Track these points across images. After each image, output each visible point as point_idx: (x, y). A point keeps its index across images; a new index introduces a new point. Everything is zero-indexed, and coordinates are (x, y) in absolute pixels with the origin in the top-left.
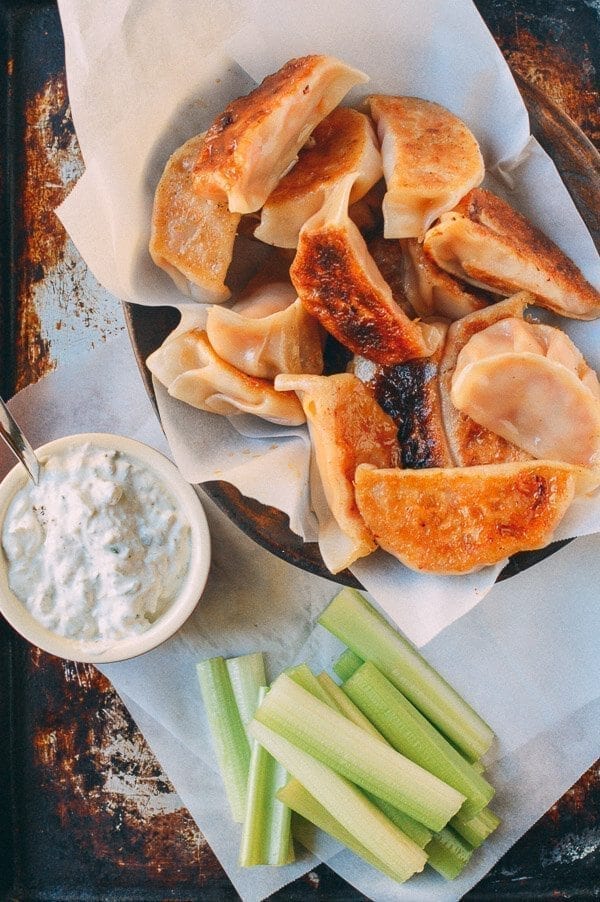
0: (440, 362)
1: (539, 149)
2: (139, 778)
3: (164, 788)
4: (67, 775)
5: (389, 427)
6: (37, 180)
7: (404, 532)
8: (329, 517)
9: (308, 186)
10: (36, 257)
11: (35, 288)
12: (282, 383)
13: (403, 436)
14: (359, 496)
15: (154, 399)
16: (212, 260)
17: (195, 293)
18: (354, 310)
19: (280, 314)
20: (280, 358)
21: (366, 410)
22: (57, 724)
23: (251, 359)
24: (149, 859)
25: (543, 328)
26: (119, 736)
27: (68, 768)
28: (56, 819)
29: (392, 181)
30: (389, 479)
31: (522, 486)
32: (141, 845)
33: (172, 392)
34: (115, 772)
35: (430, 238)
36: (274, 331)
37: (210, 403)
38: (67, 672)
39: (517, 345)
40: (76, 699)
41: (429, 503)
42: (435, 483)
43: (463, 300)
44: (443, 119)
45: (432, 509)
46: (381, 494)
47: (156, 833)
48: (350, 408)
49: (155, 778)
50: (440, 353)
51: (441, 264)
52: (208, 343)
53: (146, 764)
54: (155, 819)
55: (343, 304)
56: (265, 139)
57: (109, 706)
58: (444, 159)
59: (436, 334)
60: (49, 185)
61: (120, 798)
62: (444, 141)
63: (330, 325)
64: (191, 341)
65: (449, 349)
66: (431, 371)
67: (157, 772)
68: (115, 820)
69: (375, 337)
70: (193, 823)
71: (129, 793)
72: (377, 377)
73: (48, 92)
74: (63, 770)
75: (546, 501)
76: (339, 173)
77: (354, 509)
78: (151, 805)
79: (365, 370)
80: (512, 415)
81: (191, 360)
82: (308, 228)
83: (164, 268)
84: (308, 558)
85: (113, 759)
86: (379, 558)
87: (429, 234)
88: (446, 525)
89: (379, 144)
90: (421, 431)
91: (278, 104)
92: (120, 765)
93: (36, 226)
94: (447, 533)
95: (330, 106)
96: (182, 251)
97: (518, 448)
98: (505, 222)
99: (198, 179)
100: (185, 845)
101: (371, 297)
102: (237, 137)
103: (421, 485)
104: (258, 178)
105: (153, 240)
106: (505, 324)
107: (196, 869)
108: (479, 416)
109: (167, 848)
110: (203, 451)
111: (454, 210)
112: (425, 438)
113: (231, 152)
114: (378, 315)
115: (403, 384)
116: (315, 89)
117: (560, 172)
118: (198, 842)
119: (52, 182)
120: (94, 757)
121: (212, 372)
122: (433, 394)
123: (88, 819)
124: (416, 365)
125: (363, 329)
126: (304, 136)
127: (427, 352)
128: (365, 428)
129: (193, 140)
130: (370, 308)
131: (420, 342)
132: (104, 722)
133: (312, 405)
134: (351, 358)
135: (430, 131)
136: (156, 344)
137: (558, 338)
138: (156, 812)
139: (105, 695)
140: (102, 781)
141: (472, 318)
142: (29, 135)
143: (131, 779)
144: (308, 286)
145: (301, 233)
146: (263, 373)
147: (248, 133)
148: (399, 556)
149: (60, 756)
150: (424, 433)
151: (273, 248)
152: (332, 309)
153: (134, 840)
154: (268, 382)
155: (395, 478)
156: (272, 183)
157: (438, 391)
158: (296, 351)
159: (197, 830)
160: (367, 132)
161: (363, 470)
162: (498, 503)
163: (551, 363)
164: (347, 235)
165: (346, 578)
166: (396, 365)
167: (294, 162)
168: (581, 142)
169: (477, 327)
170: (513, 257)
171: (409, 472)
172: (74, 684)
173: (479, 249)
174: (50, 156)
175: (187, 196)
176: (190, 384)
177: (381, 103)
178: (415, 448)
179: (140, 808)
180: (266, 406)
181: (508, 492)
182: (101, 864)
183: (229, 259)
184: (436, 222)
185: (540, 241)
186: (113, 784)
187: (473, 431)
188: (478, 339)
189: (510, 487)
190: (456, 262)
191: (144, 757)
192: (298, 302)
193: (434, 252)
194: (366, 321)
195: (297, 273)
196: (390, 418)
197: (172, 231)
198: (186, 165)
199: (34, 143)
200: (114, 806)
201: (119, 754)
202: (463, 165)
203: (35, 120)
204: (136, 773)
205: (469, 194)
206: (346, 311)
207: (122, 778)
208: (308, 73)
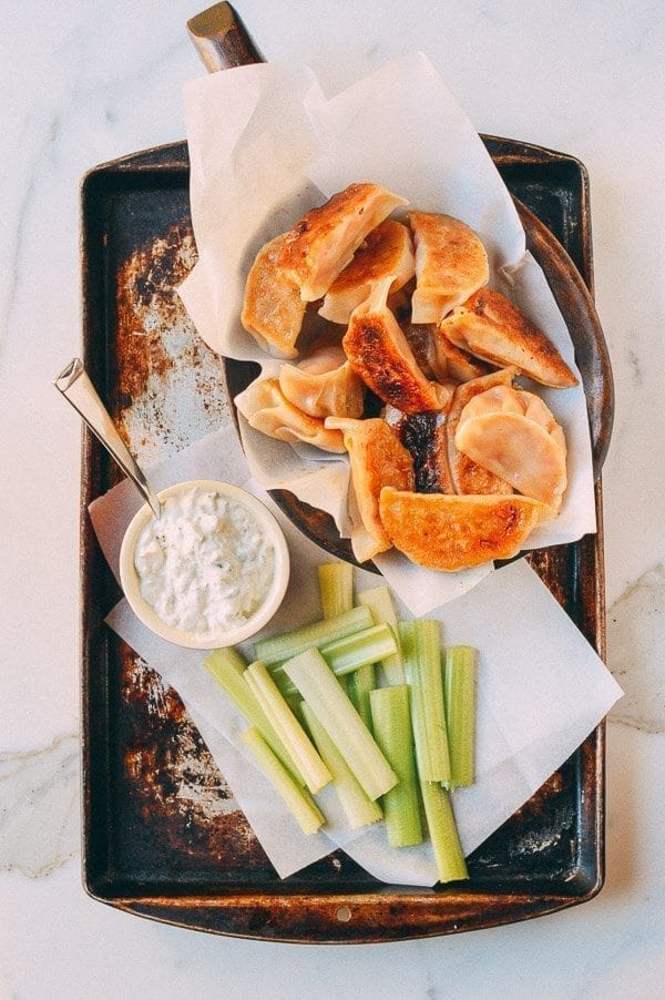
0: (448, 413)
1: (532, 260)
2: (204, 788)
3: (223, 795)
4: (150, 786)
5: (407, 458)
6: (126, 329)
7: (412, 538)
8: (361, 523)
9: (360, 280)
10: (125, 389)
11: (125, 413)
12: (330, 423)
13: (418, 465)
14: (381, 510)
15: (238, 427)
16: (287, 329)
17: (273, 352)
18: (388, 373)
19: (333, 372)
20: (331, 403)
21: (390, 446)
22: (143, 746)
23: (310, 404)
24: (211, 850)
25: (525, 393)
26: (189, 756)
27: (150, 780)
28: (141, 820)
29: (421, 281)
30: (403, 499)
31: (500, 513)
32: (206, 839)
33: (251, 423)
34: (186, 783)
35: (444, 325)
36: (329, 384)
37: (279, 433)
38: (150, 706)
39: (504, 406)
40: (156, 728)
41: (431, 519)
42: (437, 504)
43: (467, 369)
44: (464, 234)
45: (433, 524)
46: (398, 509)
47: (217, 830)
48: (378, 444)
49: (216, 788)
50: (448, 407)
51: (453, 342)
52: (279, 389)
53: (209, 777)
54: (216, 819)
55: (379, 368)
56: (329, 247)
57: (182, 733)
58: (460, 266)
59: (446, 394)
60: (135, 333)
61: (190, 803)
62: (462, 251)
63: (369, 382)
64: (267, 387)
65: (455, 405)
66: (441, 419)
67: (218, 783)
68: (186, 820)
69: (400, 392)
70: (246, 821)
71: (197, 800)
72: (402, 421)
73: (134, 260)
74: (146, 782)
75: (517, 526)
76: (383, 272)
77: (377, 517)
78: (214, 808)
79: (394, 416)
80: (499, 457)
81: (267, 401)
82: (357, 312)
83: (251, 332)
84: (344, 550)
85: (184, 773)
86: (393, 554)
87: (444, 322)
88: (442, 536)
89: (414, 249)
90: (431, 463)
91: (341, 221)
92: (190, 777)
93: (126, 365)
94: (444, 541)
95: (380, 219)
96: (266, 321)
97: (501, 480)
98: (503, 315)
99: (279, 274)
100: (239, 838)
101: (399, 364)
102: (310, 243)
103: (427, 505)
104: (323, 273)
105: (244, 313)
106: (497, 390)
107: (247, 857)
108: (474, 455)
109: (225, 841)
110: (271, 466)
111: (463, 305)
112: (433, 468)
113: (304, 255)
114: (404, 377)
115: (420, 428)
116: (368, 211)
117: (548, 279)
118: (249, 837)
119: (138, 331)
120: (170, 771)
121: (282, 411)
122: (441, 437)
123: (165, 818)
124: (430, 414)
125: (393, 386)
126: (360, 241)
127: (438, 406)
128: (389, 458)
129: (277, 238)
130: (399, 372)
131: (434, 398)
132: (178, 745)
133: (350, 440)
134: (384, 406)
135: (451, 242)
136: (243, 387)
137: (535, 402)
138: (217, 814)
139: (179, 724)
140: (176, 790)
141: (473, 383)
142: (120, 294)
143: (199, 788)
144: (355, 353)
145: (352, 316)
146: (319, 414)
147: (317, 242)
148: (408, 554)
149: (144, 771)
150: (433, 464)
151: (330, 323)
152: (371, 370)
153: (200, 835)
154: (321, 420)
155: (409, 499)
156: (334, 275)
157: (445, 434)
158: (343, 399)
159: (249, 826)
160: (406, 241)
161: (386, 491)
162: (481, 524)
163: (529, 421)
164: (385, 321)
165: (369, 566)
166: (415, 413)
167: (350, 260)
168: (563, 258)
169: (477, 391)
170: (506, 341)
171: (419, 495)
172: (155, 716)
173: (481, 334)
174: (136, 311)
175: (270, 281)
176: (265, 419)
177: (418, 218)
178: (426, 474)
179: (205, 810)
180: (319, 439)
181: (489, 516)
182: (175, 853)
183: (298, 329)
184: (450, 313)
185: (528, 328)
186: (185, 792)
187: (469, 466)
188: (476, 400)
189: (491, 513)
190: (465, 341)
191: (209, 772)
192: (347, 364)
193: (448, 334)
194: (395, 381)
195: (347, 343)
196: (408, 452)
197: (259, 307)
198: (271, 257)
199: (124, 300)
200: (185, 809)
201: (189, 769)
202: (474, 271)
203: (125, 282)
204: (202, 783)
205: (476, 293)
206: (381, 373)
207: (191, 788)
208: (363, 199)
